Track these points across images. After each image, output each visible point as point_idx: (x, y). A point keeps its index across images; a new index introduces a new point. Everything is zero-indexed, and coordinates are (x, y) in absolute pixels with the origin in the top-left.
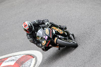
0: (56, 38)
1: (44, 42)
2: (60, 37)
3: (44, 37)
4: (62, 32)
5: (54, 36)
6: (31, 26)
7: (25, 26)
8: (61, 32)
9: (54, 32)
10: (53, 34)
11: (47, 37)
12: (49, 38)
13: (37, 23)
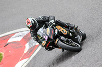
0: (57, 40)
1: (44, 43)
2: (62, 38)
3: (44, 37)
4: (67, 33)
6: (35, 23)
9: (56, 33)
12: (49, 39)
13: (42, 19)
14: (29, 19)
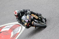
0: (33, 22)
1: (26, 24)
2: (35, 21)
3: (26, 21)
5: (32, 20)
6: (19, 13)
7: (15, 13)
8: (37, 17)
9: (32, 18)
10: (31, 19)
11: (27, 21)
12: (29, 21)
13: (23, 11)
14: (16, 11)
